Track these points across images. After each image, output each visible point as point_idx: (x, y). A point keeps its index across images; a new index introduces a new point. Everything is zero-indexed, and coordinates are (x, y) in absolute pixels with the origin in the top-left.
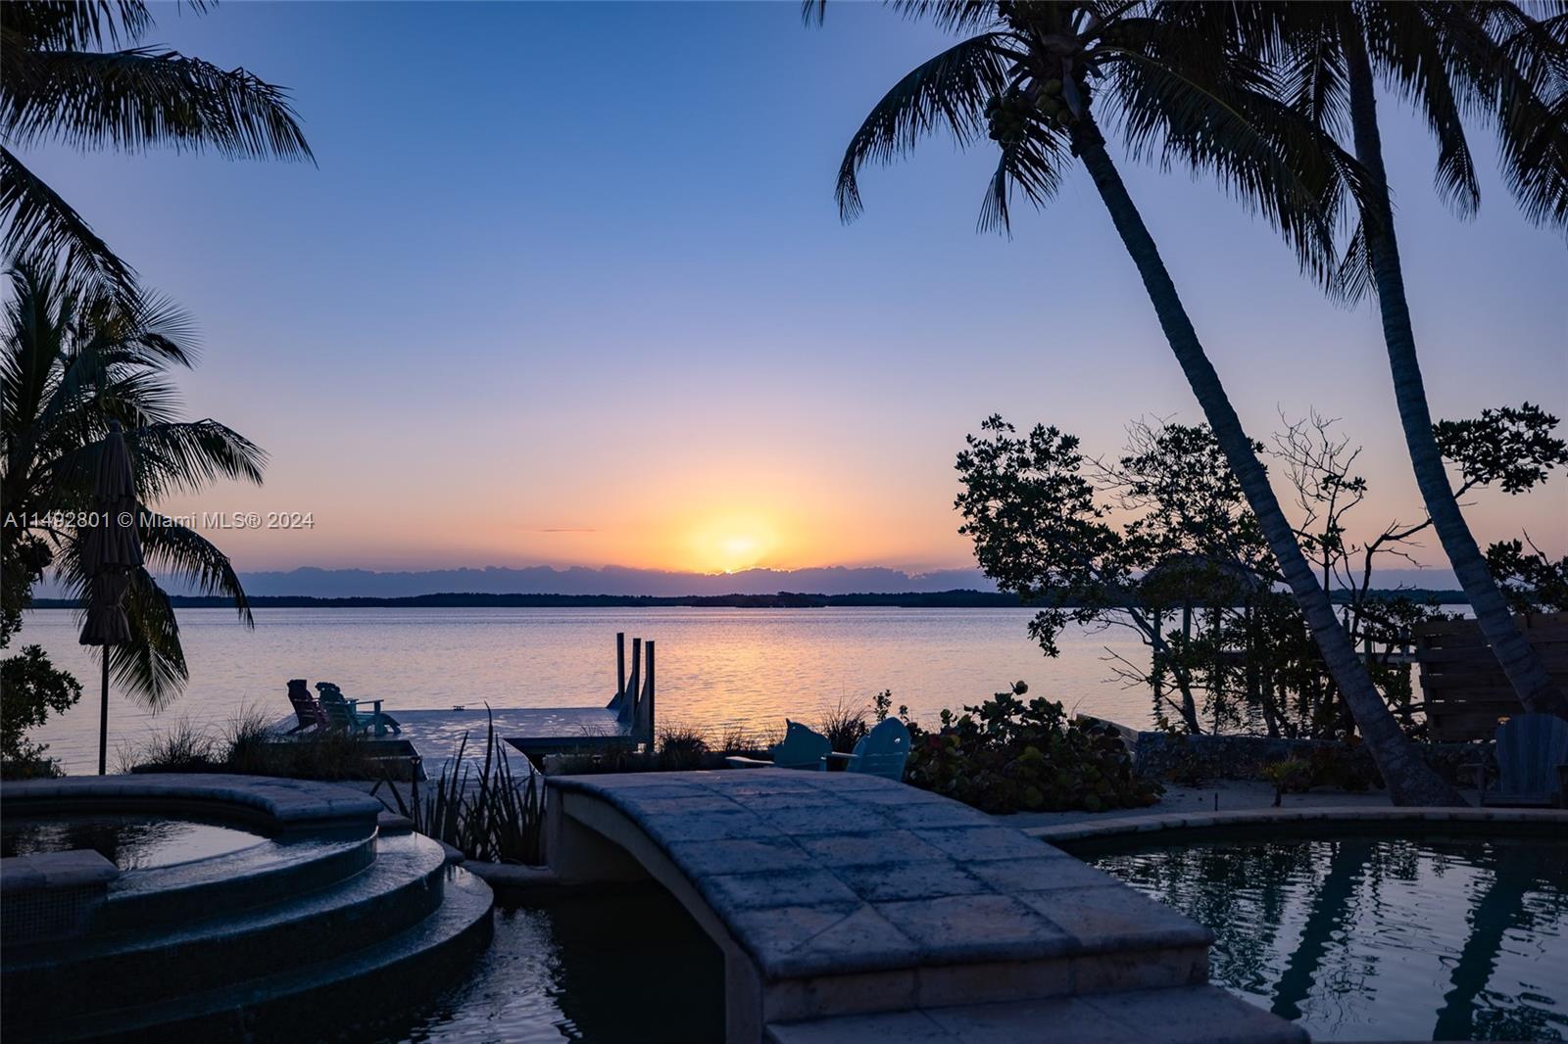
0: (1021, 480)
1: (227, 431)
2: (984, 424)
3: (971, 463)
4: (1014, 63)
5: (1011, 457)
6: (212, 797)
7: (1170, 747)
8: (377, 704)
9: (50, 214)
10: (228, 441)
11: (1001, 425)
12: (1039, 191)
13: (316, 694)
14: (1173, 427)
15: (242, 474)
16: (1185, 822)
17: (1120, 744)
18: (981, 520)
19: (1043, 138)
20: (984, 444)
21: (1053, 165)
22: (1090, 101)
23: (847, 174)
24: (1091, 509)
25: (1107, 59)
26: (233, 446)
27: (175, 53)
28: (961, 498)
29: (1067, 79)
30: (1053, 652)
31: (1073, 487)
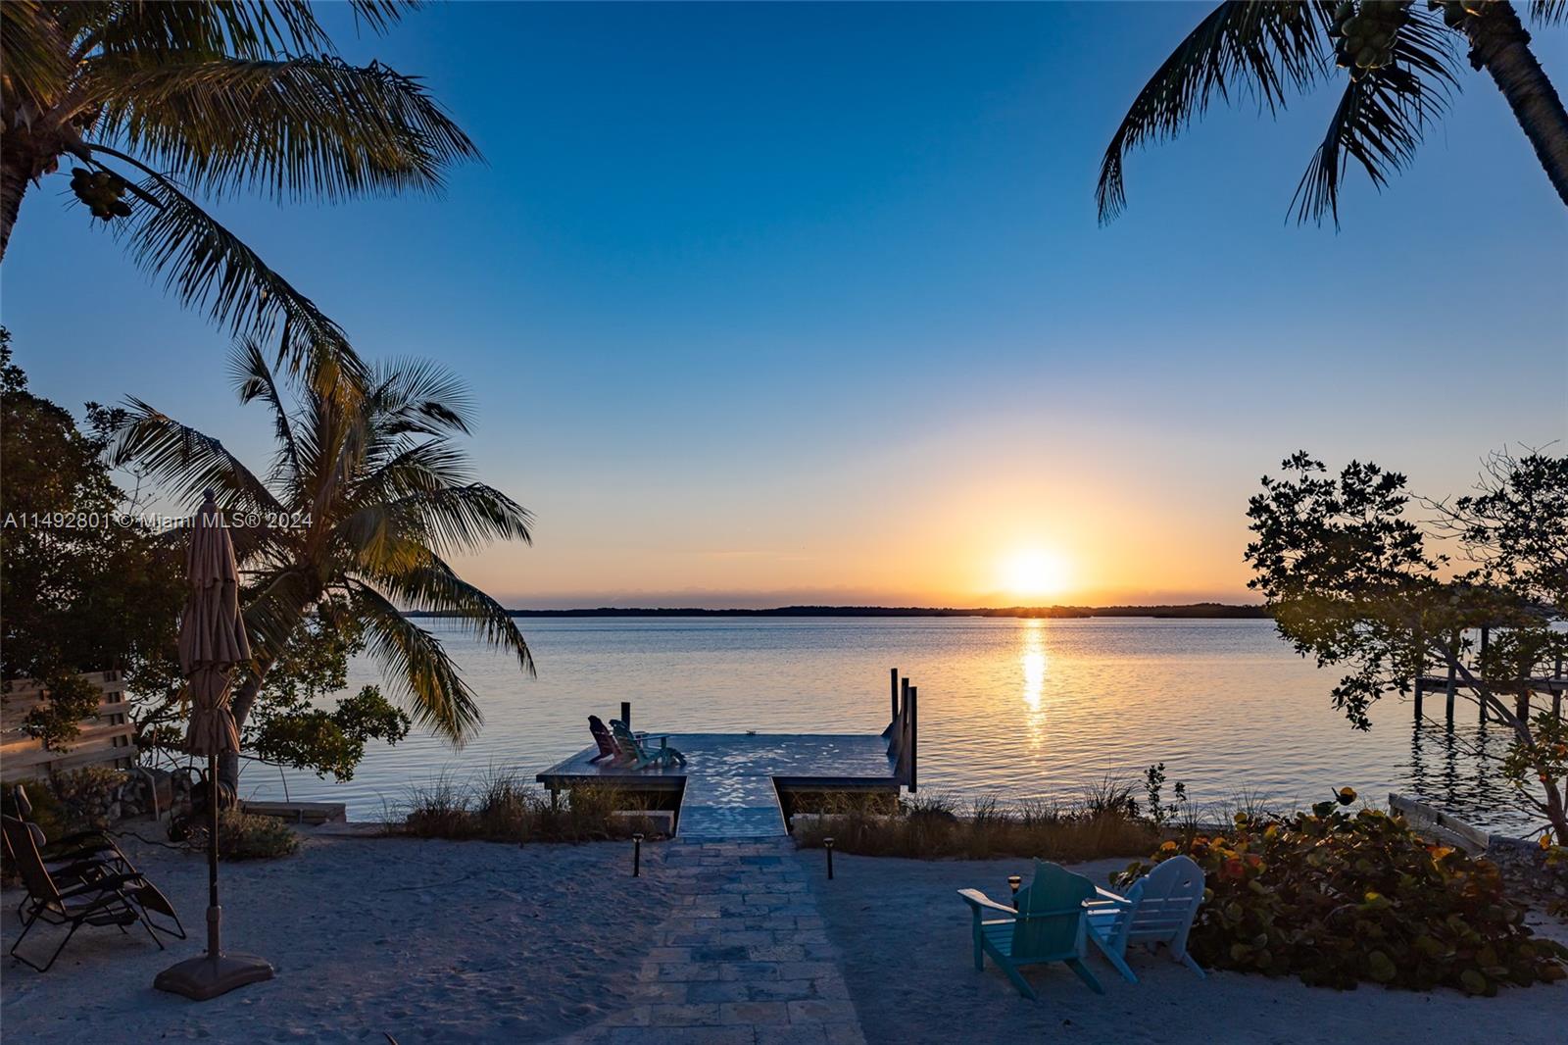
0: (1327, 527)
2: (1286, 464)
3: (1266, 509)
5: (1317, 501)
9: (258, 278)
10: (500, 503)
11: (1309, 463)
13: (610, 728)
14: (1533, 459)
15: (515, 534)
18: (1274, 572)
20: (1284, 486)
23: (1112, 162)
24: (1419, 560)
26: (503, 507)
28: (1253, 548)
30: (1364, 724)
31: (1396, 534)
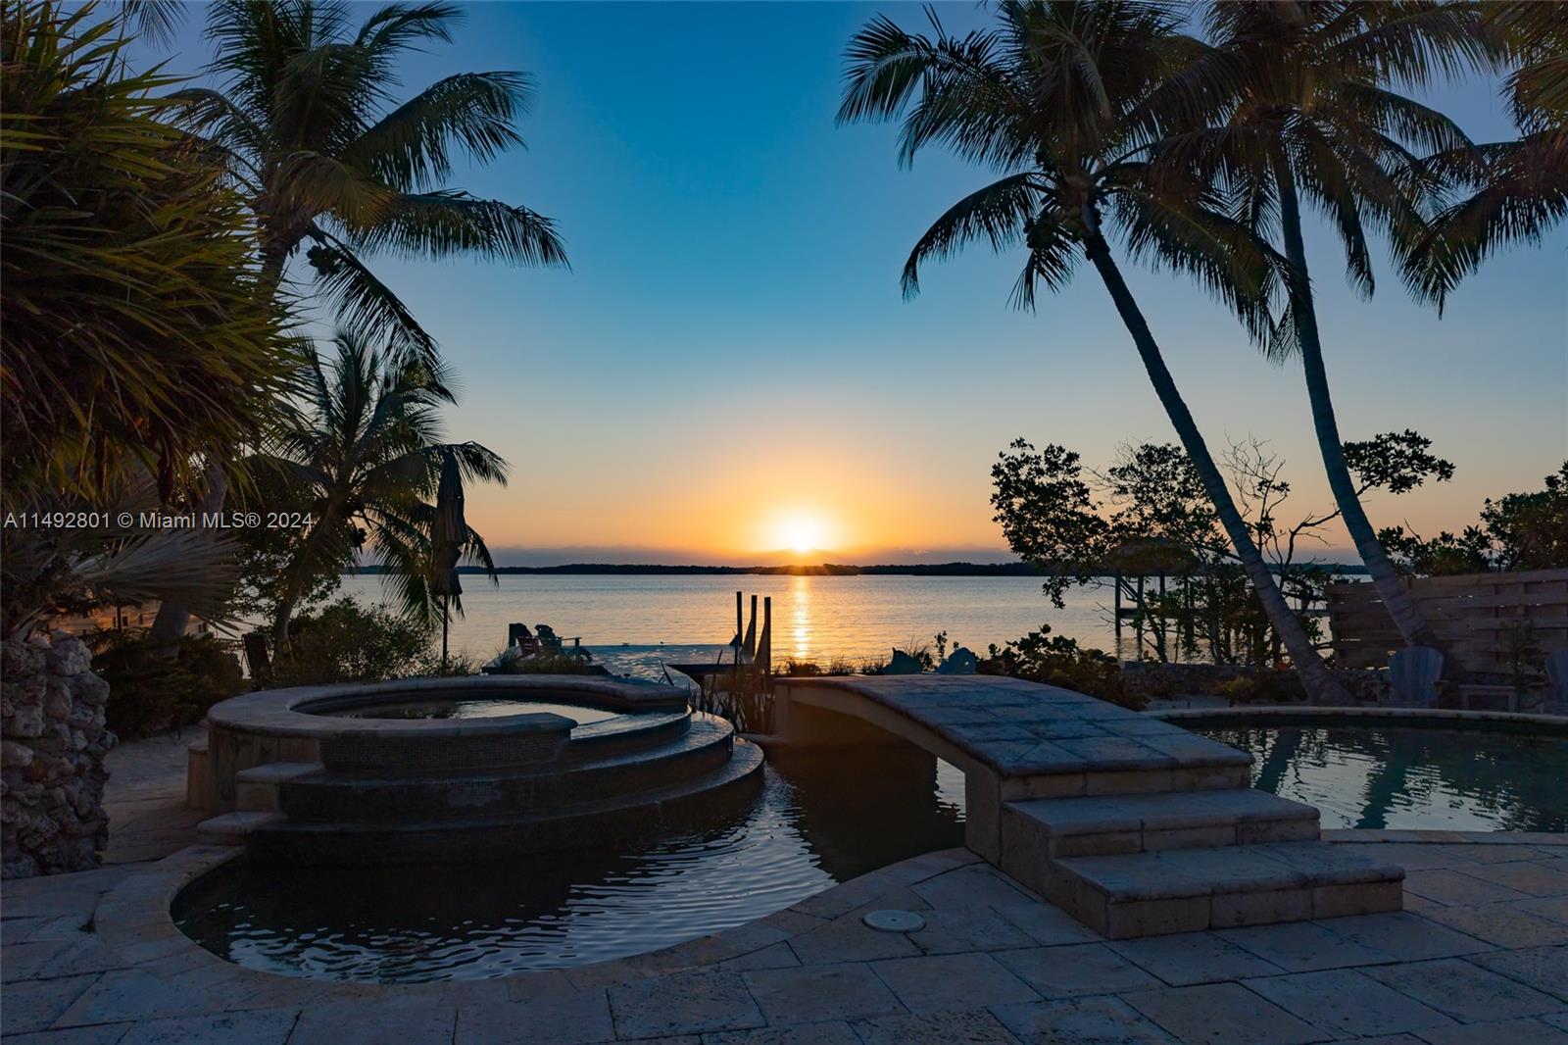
0: (1037, 484)
1: (483, 449)
2: (1012, 445)
3: (1002, 472)
4: (1044, 195)
5: (1030, 468)
6: (575, 688)
7: (1148, 671)
8: (577, 640)
9: (383, 304)
10: (485, 456)
11: (1025, 445)
12: (1056, 282)
13: (535, 633)
14: (1147, 446)
15: (493, 479)
16: (1182, 715)
17: (1118, 668)
18: (1008, 512)
19: (1060, 244)
20: (1012, 458)
21: (1068, 265)
22: (1100, 222)
23: (911, 267)
24: (1087, 504)
25: (1111, 191)
26: (488, 460)
27: (465, 193)
28: (995, 496)
29: (1084, 206)
30: (1061, 605)
31: (1075, 489)
